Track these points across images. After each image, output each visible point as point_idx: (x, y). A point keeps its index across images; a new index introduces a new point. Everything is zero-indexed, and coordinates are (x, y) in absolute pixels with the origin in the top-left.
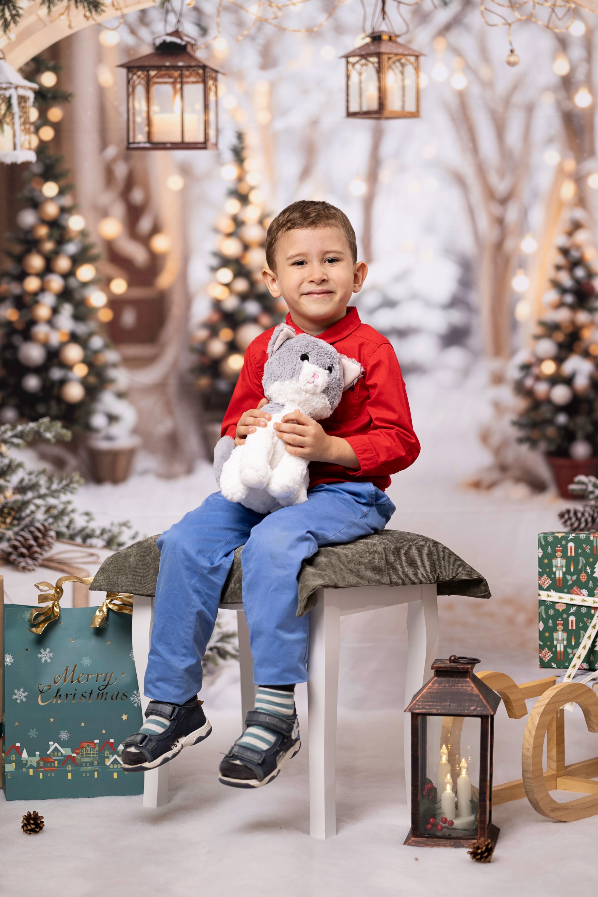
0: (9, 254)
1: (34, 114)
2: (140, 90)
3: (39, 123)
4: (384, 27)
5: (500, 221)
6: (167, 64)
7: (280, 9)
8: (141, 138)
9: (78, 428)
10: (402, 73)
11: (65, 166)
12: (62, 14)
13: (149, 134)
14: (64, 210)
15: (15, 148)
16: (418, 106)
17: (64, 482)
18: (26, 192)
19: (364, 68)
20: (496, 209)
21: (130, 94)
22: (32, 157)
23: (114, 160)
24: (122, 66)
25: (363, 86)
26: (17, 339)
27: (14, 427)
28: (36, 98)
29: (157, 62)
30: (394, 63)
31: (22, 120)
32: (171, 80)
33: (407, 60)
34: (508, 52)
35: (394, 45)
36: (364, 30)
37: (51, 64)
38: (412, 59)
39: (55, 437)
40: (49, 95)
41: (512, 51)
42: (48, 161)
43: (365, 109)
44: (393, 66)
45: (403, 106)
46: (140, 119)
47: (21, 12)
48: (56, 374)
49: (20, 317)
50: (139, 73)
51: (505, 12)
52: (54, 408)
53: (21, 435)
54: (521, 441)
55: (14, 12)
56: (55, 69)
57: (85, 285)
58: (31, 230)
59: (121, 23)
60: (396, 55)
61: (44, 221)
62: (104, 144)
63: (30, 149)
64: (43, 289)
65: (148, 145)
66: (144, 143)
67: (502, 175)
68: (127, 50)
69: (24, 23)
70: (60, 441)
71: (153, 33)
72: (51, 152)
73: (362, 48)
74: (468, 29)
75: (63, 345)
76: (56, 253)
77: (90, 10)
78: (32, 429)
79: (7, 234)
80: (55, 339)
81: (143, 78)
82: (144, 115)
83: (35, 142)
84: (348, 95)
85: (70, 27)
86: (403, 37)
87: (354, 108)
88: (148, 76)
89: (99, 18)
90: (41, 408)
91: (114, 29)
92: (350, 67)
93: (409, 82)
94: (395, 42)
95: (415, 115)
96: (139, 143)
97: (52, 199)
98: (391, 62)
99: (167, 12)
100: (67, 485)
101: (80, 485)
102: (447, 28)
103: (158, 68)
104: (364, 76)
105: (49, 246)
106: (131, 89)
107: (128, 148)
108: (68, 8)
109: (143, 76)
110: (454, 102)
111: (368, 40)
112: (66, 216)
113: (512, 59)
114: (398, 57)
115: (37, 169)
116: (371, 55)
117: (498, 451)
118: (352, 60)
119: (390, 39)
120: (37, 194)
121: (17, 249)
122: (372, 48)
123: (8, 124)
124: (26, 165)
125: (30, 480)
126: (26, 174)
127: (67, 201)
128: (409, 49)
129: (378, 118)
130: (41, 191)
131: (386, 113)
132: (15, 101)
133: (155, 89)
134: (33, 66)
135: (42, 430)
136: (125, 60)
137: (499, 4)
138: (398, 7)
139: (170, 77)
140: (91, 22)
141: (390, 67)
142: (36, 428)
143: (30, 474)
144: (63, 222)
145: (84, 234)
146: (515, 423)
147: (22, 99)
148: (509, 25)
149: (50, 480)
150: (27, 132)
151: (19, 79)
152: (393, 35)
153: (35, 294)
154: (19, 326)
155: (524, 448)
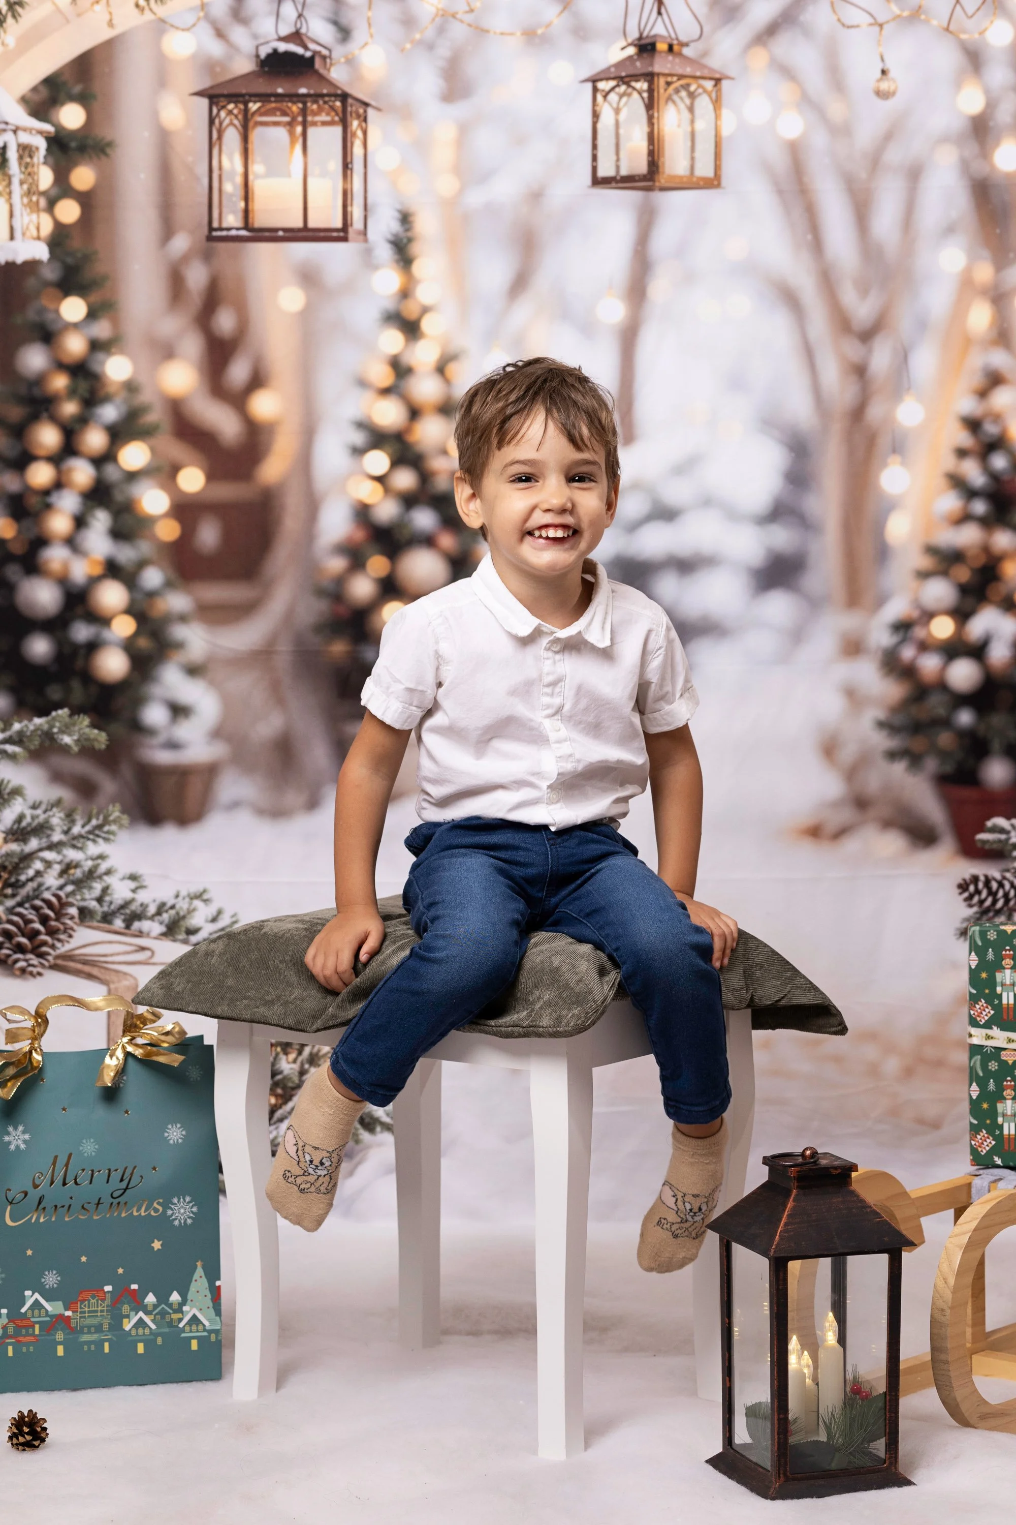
0: (2, 422)
1: (46, 178)
2: (232, 137)
3: (54, 192)
4: (659, 29)
5: (860, 371)
6: (280, 91)
8: (232, 220)
9: (118, 728)
10: (691, 109)
11: (100, 268)
13: (246, 212)
14: (96, 346)
15: (12, 238)
16: (717, 168)
17: (94, 822)
18: (31, 314)
19: (625, 99)
20: (853, 350)
21: (214, 142)
22: (41, 252)
23: (185, 259)
24: (200, 94)
25: (621, 131)
26: (12, 572)
27: (7, 725)
28: (48, 150)
29: (262, 87)
30: (677, 91)
31: (25, 187)
32: (287, 119)
33: (699, 86)
34: (877, 74)
35: (677, 60)
36: (624, 34)
37: (77, 89)
38: (709, 85)
39: (77, 741)
40: (73, 144)
41: (884, 72)
42: (70, 260)
43: (624, 172)
44: (675, 97)
45: (692, 168)
46: (231, 187)
48: (81, 632)
49: (19, 532)
50: (231, 106)
52: (78, 693)
53: (18, 739)
54: (892, 755)
56: (84, 99)
57: (132, 476)
58: (40, 380)
59: (199, 19)
60: (681, 77)
61: (61, 366)
62: (168, 231)
63: (38, 238)
64: (59, 485)
65: (244, 233)
66: (238, 229)
67: (863, 290)
68: (210, 66)
69: (28, 17)
70: (87, 750)
71: (255, 36)
72: (76, 243)
73: (619, 65)
74: (807, 33)
75: (94, 581)
76: (83, 420)
78: (38, 728)
80: (80, 571)
81: (236, 116)
82: (239, 180)
83: (47, 226)
84: (595, 147)
85: (111, 24)
86: (692, 45)
87: (606, 169)
88: (246, 110)
89: (162, 11)
90: (54, 692)
91: (188, 30)
92: (600, 98)
93: (704, 124)
94: (680, 54)
95: (713, 183)
96: (229, 229)
97: (76, 326)
98: (671, 89)
100: (99, 827)
101: (121, 826)
102: (771, 30)
103: (264, 97)
104: (623, 115)
105: (70, 408)
106: (215, 135)
107: (210, 238)
109: (235, 111)
110: (780, 161)
111: (632, 51)
112: (100, 356)
113: (884, 86)
114: (683, 82)
115: (50, 274)
116: (636, 77)
117: (851, 774)
118: (603, 85)
119: (671, 48)
120: (50, 316)
121: (15, 413)
122: (639, 66)
124: (31, 266)
125: (34, 817)
126: (31, 283)
127: (102, 329)
128: (704, 66)
129: (648, 189)
130: (57, 311)
131: (662, 180)
132: (12, 155)
133: (257, 135)
134: (44, 92)
135: (56, 730)
136: (205, 83)
139: (284, 114)
140: (148, 16)
141: (669, 99)
142: (46, 727)
143: (34, 807)
144: (95, 367)
145: (131, 387)
146: (881, 725)
147: (26, 150)
148: (881, 26)
149: (70, 817)
150: (34, 208)
151: (20, 116)
152: (675, 42)
153: (46, 492)
154: (18, 549)
155: (899, 768)
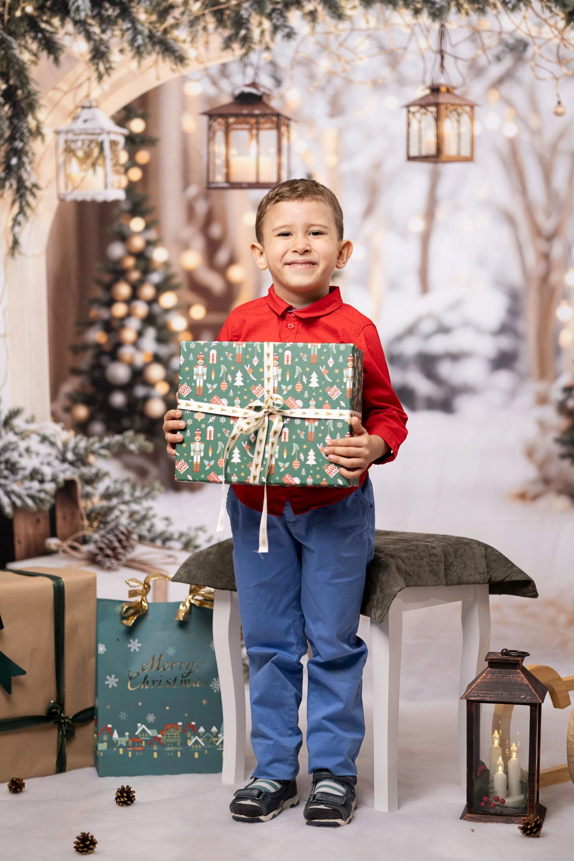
0: (99, 283)
1: (124, 157)
2: (220, 136)
3: (128, 165)
4: (442, 80)
5: (546, 257)
6: (245, 112)
7: (347, 63)
8: (219, 178)
9: (159, 441)
10: (458, 121)
11: (151, 203)
12: (150, 67)
13: (227, 175)
14: (149, 243)
15: (106, 187)
16: (472, 151)
17: (147, 490)
18: (115, 227)
19: (424, 117)
20: (543, 246)
21: (211, 139)
22: (121, 195)
23: (195, 199)
24: (205, 114)
25: (423, 133)
26: (105, 360)
27: (101, 439)
28: (126, 143)
29: (236, 110)
30: (451, 112)
31: (114, 161)
32: (247, 126)
33: (463, 110)
34: (555, 103)
35: (451, 96)
36: (424, 82)
37: (140, 112)
38: (467, 109)
39: (138, 449)
40: (138, 140)
41: (559, 103)
42: (136, 199)
43: (424, 153)
44: (450, 115)
45: (459, 151)
46: (219, 161)
47: (114, 65)
48: (140, 391)
49: (109, 339)
50: (219, 120)
51: (554, 67)
52: (138, 422)
53: (108, 447)
54: (563, 457)
55: (107, 65)
56: (144, 117)
57: (167, 311)
58: (119, 261)
59: (203, 76)
60: (453, 105)
61: (130, 253)
62: (186, 183)
63: (119, 188)
64: (129, 315)
65: (226, 185)
66: (223, 183)
67: (548, 214)
68: (209, 99)
69: (116, 75)
70: (143, 453)
71: (232, 84)
72: (139, 191)
73: (422, 99)
74: (519, 82)
75: (146, 365)
76: (142, 282)
77: (176, 64)
78: (117, 442)
79: (98, 265)
80: (140, 359)
81: (222, 125)
82: (223, 158)
83: (124, 182)
84: (408, 140)
85: (158, 78)
86: (460, 89)
87: (414, 152)
88: (227, 123)
89: (184, 71)
90: (126, 422)
91: (198, 81)
92: (411, 115)
93: (465, 129)
94: (452, 94)
95: (469, 159)
96: (218, 183)
97: (139, 233)
98: (448, 112)
99: (245, 65)
100: (149, 493)
101: (160, 492)
102: (500, 82)
103: (236, 116)
104: (423, 124)
105: (135, 275)
106: (211, 135)
107: (208, 188)
108: (156, 62)
109: (222, 123)
110: (505, 148)
111: (428, 92)
112: (150, 248)
113: (560, 110)
114: (455, 107)
115: (126, 206)
116: (430, 105)
117: (542, 466)
118: (413, 109)
119: (448, 91)
120: (125, 228)
121: (107, 278)
122: (432, 99)
123: (101, 165)
124: (116, 203)
125: (115, 488)
126: (115, 211)
127: (152, 235)
128: (465, 99)
129: (436, 162)
130: (128, 226)
131: (443, 158)
132: (107, 146)
133: (233, 134)
134: (123, 114)
135: (127, 441)
136: (206, 108)
137: (548, 61)
138: (456, 63)
139: (247, 124)
140: (177, 75)
141: (447, 116)
142: (121, 441)
143: (116, 482)
144: (148, 254)
145: (167, 265)
146: (558, 441)
147: (114, 144)
148: (557, 79)
149: (134, 487)
150: (117, 172)
151: (111, 126)
152: (451, 88)
153: (122, 319)
154: (107, 348)
155: (566, 464)
